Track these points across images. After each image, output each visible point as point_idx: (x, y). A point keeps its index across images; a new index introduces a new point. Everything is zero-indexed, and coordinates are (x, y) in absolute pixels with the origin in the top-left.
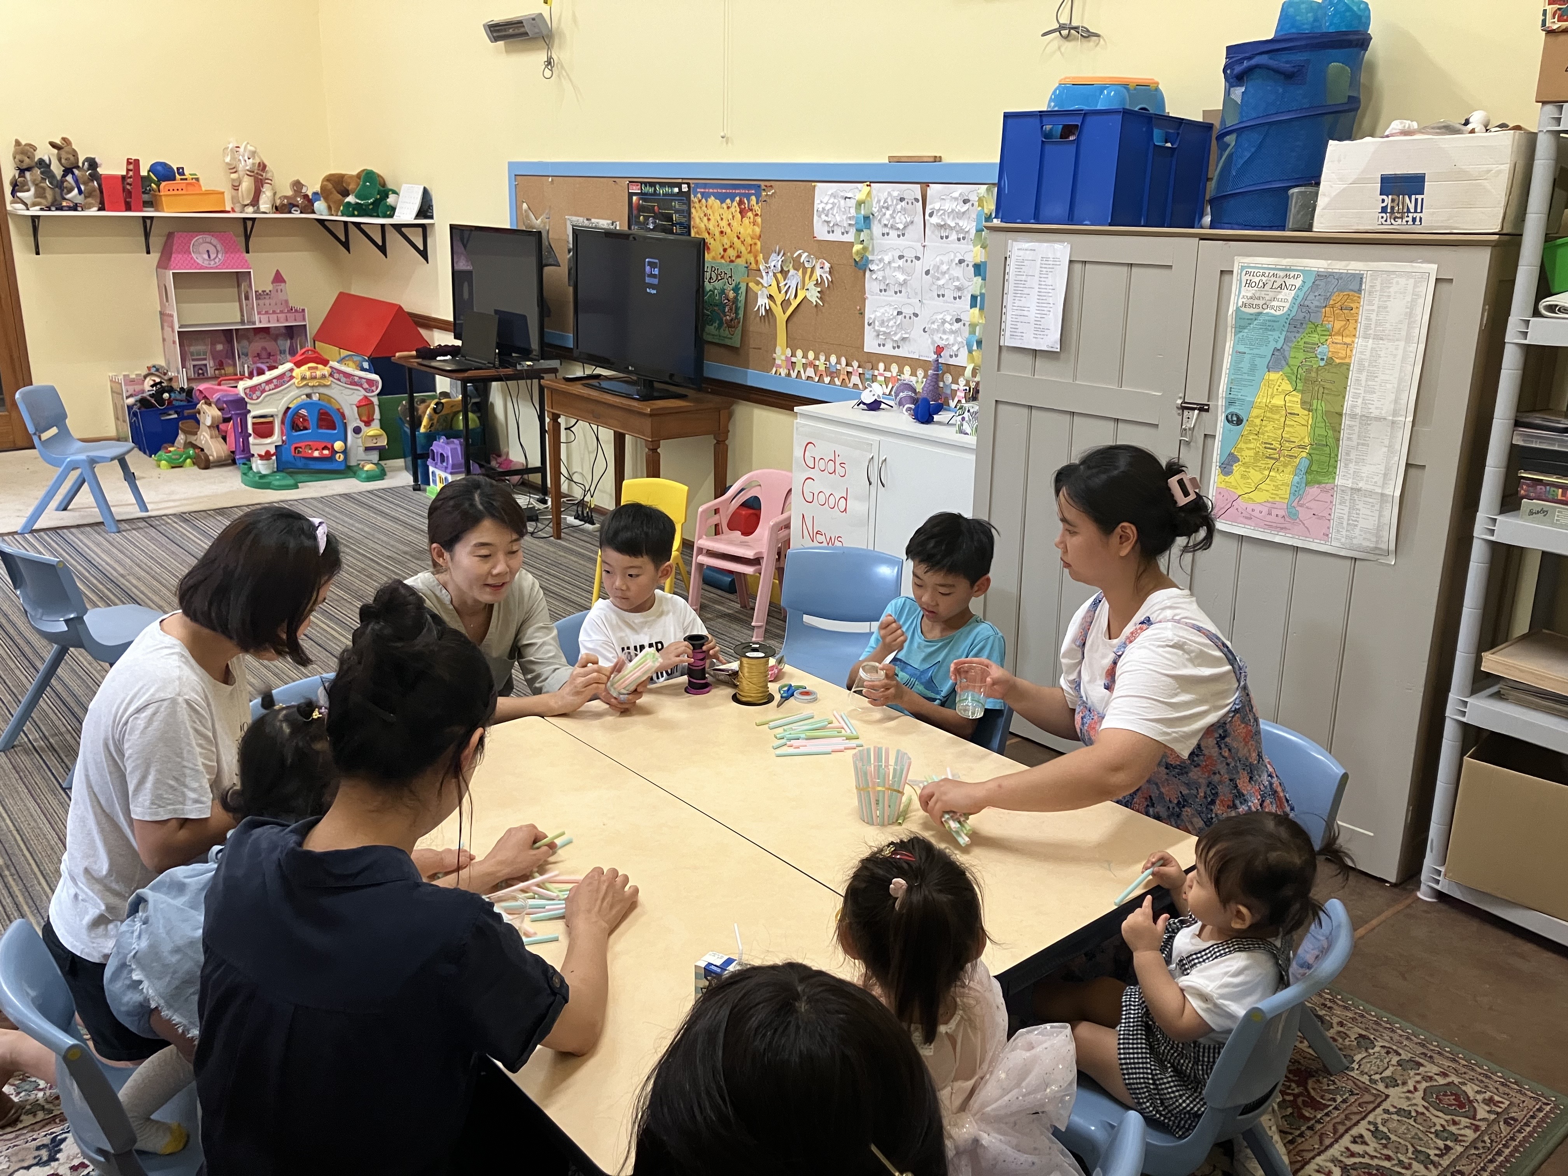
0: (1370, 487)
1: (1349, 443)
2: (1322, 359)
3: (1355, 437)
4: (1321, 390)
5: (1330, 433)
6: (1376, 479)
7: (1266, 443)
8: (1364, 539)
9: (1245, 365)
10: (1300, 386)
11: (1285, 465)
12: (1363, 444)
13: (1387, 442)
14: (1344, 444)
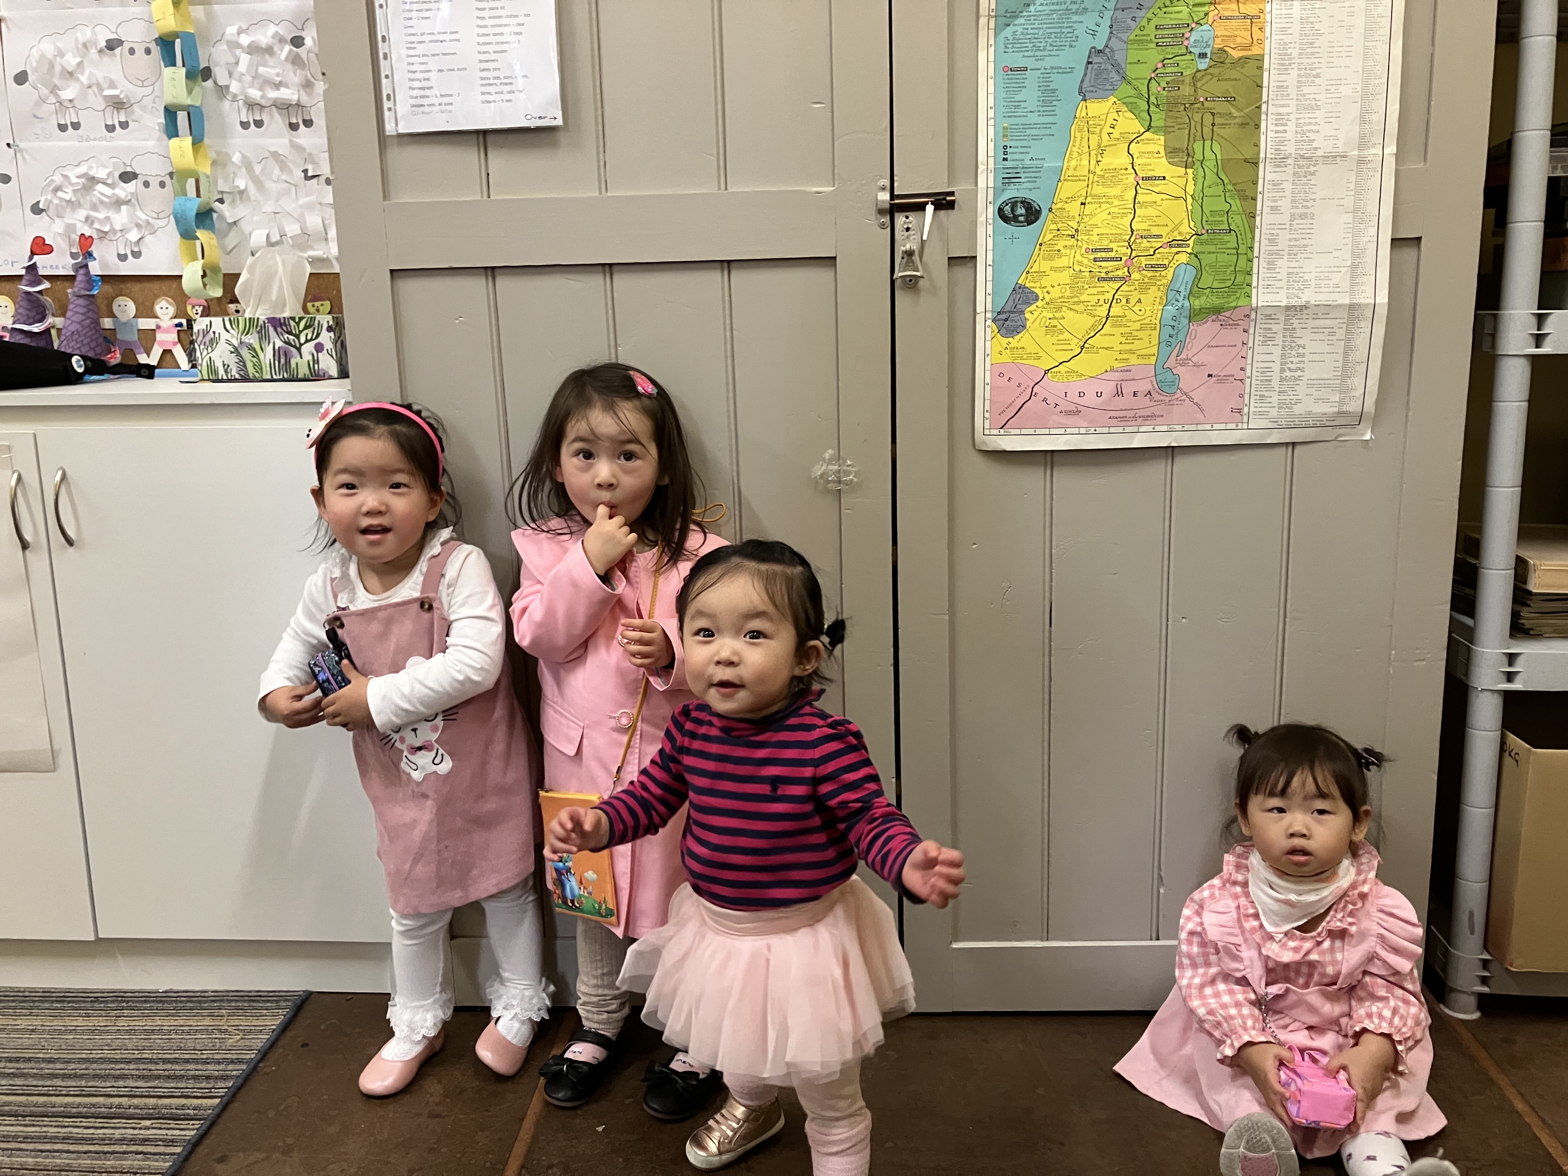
0: (1323, 298)
1: (1276, 218)
2: (1203, 55)
3: (1285, 204)
4: (1208, 119)
5: (1236, 204)
6: (1336, 278)
7: (1095, 250)
8: (1317, 400)
9: (1030, 96)
10: (1159, 119)
11: (1144, 288)
12: (1302, 216)
13: (1349, 203)
14: (1265, 220)
